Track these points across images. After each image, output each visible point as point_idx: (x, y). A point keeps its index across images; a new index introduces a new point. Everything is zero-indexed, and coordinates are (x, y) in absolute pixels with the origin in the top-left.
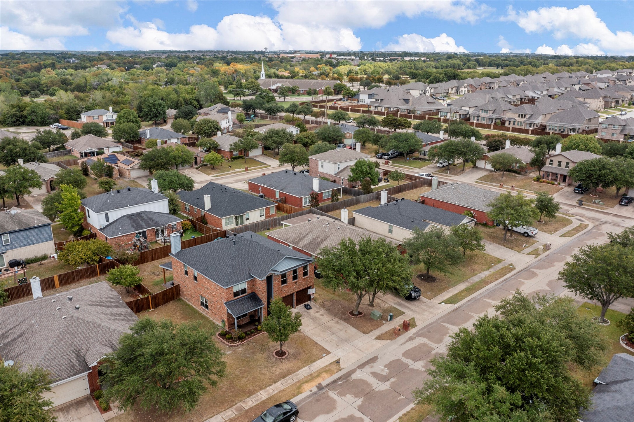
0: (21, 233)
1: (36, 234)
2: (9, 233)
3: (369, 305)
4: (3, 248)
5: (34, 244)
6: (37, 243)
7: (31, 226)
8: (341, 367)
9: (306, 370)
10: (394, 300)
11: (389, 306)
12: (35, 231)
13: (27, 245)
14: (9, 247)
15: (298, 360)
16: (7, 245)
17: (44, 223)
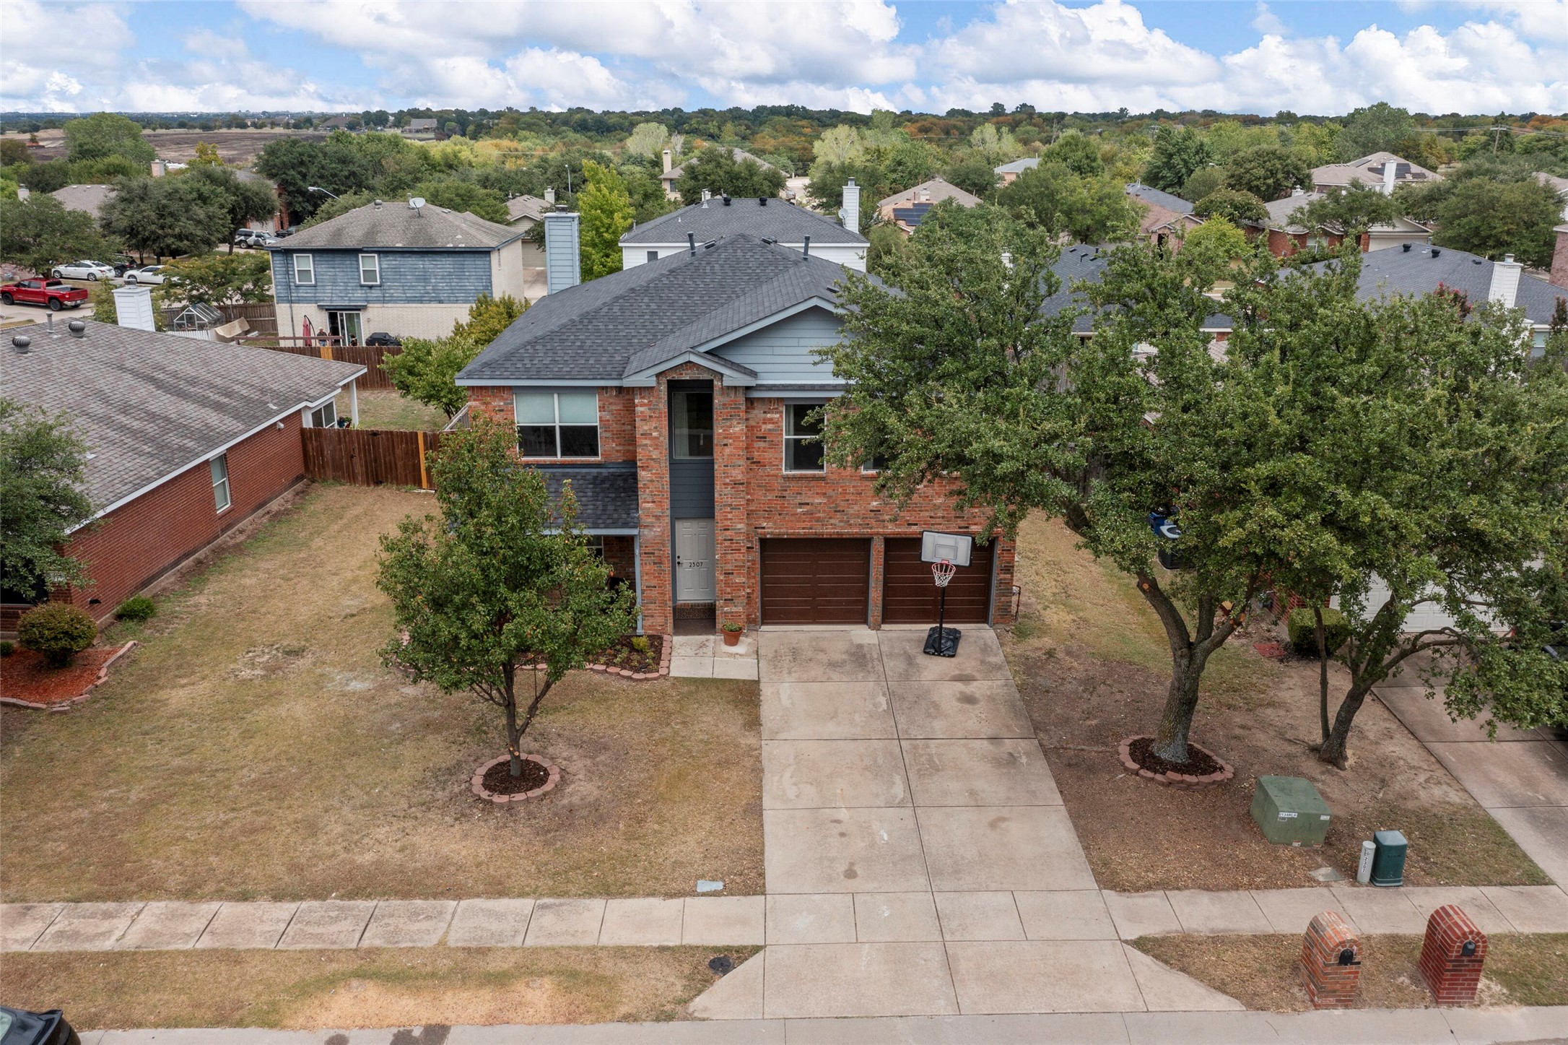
0: (411, 261)
1: (450, 274)
2: (379, 252)
3: (1314, 749)
4: (359, 294)
5: (441, 302)
6: (450, 302)
7: (439, 245)
8: (698, 1003)
9: (499, 916)
10: (1529, 782)
11: (1455, 797)
12: (447, 264)
13: (421, 302)
14: (376, 293)
15: (546, 844)
16: (371, 287)
17: (474, 244)
